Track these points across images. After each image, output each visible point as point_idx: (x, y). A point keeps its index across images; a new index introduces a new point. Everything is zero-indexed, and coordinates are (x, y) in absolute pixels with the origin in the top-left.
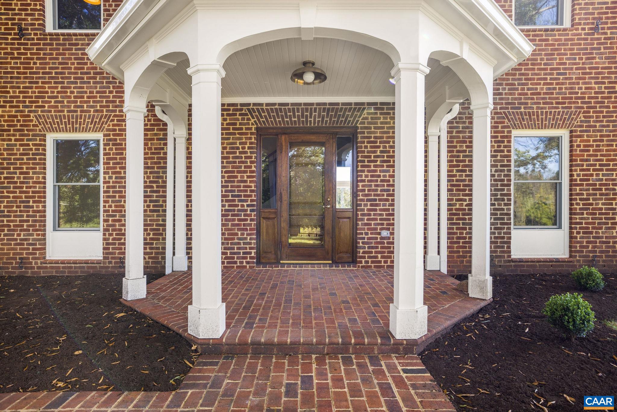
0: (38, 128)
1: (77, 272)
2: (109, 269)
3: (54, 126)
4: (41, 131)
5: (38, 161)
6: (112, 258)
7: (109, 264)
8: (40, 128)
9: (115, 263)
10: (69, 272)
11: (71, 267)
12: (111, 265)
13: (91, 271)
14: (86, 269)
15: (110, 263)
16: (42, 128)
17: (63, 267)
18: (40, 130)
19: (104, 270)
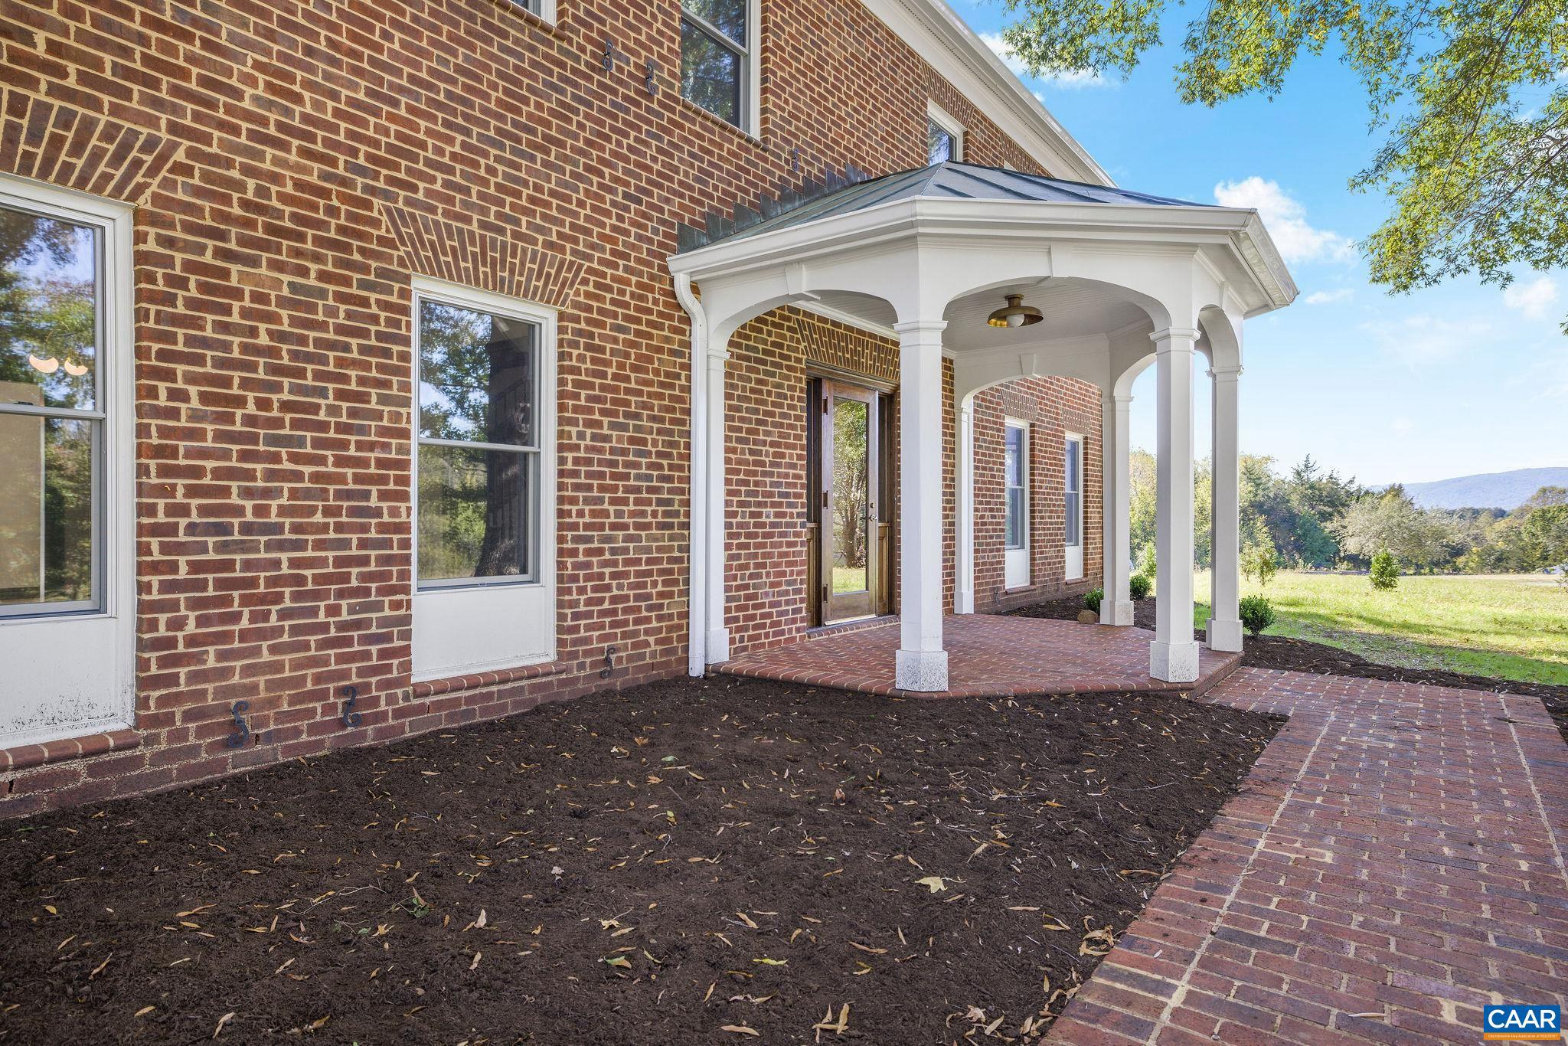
0: (395, 253)
1: (504, 707)
2: (580, 686)
3: (442, 258)
4: (405, 266)
5: (395, 362)
6: (586, 653)
7: (579, 670)
8: (402, 253)
9: (593, 665)
10: (485, 711)
11: (489, 696)
12: (582, 673)
13: (539, 698)
14: (527, 695)
15: (581, 666)
16: (408, 253)
17: (469, 700)
18: (401, 259)
19: (567, 689)
